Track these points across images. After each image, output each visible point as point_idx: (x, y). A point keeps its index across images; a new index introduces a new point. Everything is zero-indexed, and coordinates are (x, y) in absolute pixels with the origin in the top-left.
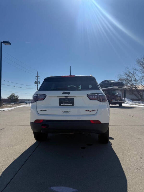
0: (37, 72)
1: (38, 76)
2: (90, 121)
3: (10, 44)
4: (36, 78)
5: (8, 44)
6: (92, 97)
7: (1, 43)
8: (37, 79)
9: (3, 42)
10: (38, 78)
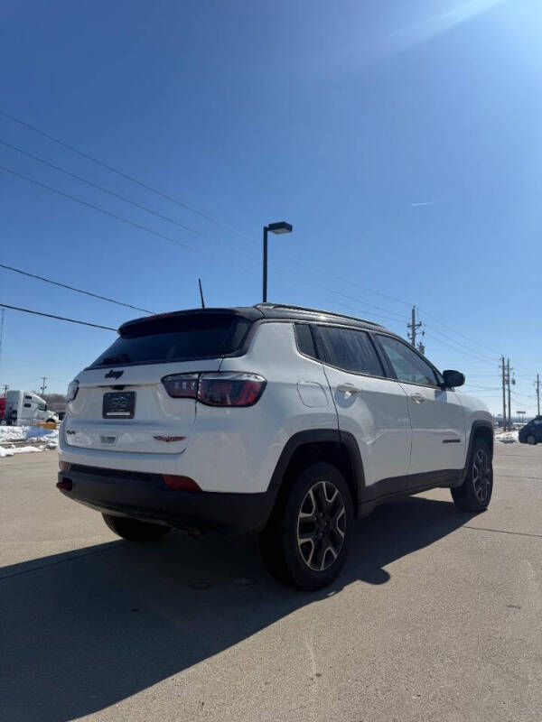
0: (413, 311)
1: (417, 323)
2: (160, 476)
3: (289, 228)
4: (410, 331)
5: (284, 229)
6: (181, 385)
7: (266, 230)
8: (414, 334)
9: (270, 225)
10: (417, 332)
